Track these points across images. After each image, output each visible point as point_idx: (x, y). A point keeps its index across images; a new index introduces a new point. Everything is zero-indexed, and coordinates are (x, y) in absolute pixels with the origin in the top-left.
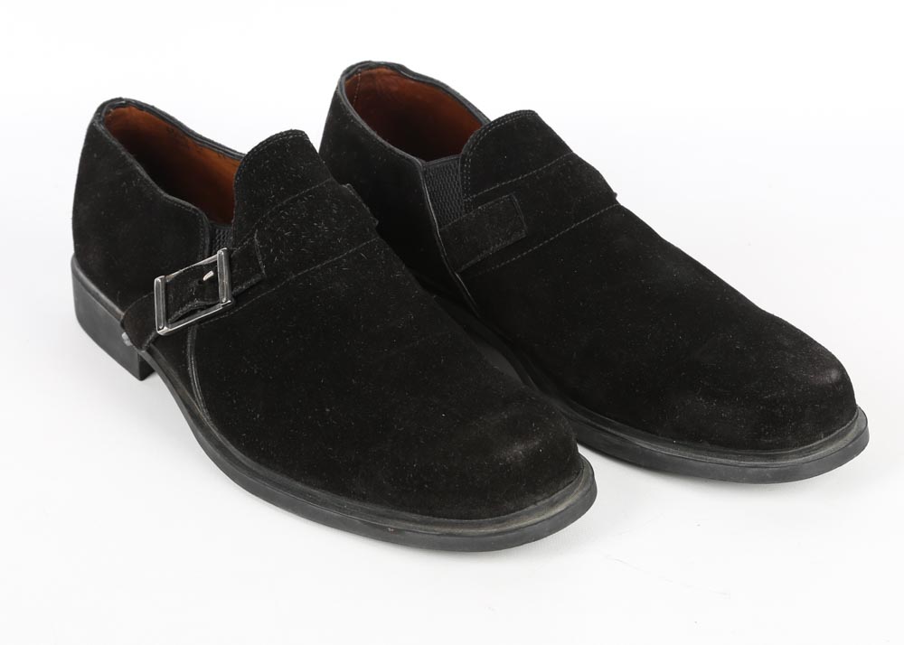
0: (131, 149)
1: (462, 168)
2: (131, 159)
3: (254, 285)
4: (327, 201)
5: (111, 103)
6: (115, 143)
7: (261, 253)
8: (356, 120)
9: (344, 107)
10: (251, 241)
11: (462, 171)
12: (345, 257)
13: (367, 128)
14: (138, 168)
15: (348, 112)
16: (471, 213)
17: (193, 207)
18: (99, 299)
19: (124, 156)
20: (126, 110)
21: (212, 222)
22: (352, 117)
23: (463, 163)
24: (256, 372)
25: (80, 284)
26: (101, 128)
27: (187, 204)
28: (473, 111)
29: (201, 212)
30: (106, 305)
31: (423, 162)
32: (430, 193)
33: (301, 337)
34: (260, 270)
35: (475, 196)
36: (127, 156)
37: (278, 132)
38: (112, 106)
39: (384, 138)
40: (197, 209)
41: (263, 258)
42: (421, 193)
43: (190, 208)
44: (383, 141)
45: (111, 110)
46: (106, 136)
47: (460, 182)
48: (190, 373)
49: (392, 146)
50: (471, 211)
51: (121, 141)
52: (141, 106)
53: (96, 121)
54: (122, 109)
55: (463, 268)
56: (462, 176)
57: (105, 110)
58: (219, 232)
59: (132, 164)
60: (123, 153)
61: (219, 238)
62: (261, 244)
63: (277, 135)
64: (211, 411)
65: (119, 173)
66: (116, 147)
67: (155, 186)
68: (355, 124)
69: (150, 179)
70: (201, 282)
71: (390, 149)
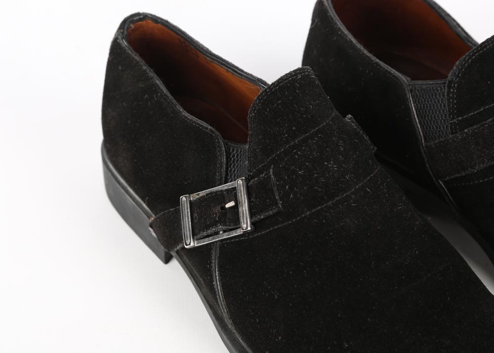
0: (150, 64)
1: (449, 93)
2: (151, 74)
3: (271, 216)
4: (334, 138)
5: (131, 19)
6: (137, 58)
7: (278, 189)
8: (343, 33)
9: (332, 18)
10: (266, 174)
11: (448, 95)
12: (353, 193)
13: (354, 41)
14: (158, 82)
15: (336, 24)
16: (458, 135)
17: (210, 127)
18: (127, 192)
19: (145, 71)
20: (144, 23)
21: (226, 141)
22: (339, 28)
23: (449, 87)
24: (276, 297)
25: (110, 174)
26: (125, 43)
27: (205, 124)
28: (443, 14)
29: (217, 132)
30: (134, 199)
31: (409, 79)
32: (416, 110)
33: (317, 269)
34: (277, 204)
35: (460, 118)
36: (148, 70)
37: (288, 72)
38: (133, 22)
39: (370, 52)
40: (213, 129)
41: (280, 193)
42: (408, 109)
43: (207, 128)
44: (369, 55)
45: (132, 25)
46: (129, 52)
47: (446, 104)
48: (215, 287)
49: (378, 60)
50: (456, 132)
51: (142, 55)
52: (156, 20)
53: (120, 37)
54: (140, 23)
55: (447, 178)
56: (448, 100)
57: (126, 26)
58: (233, 150)
59: (152, 78)
60: (144, 68)
61: (233, 156)
62: (277, 181)
63: (286, 75)
64: (235, 323)
65: (141, 85)
66: (137, 62)
67: (174, 101)
68: (342, 36)
69: (169, 94)
70: (223, 208)
71: (377, 63)
